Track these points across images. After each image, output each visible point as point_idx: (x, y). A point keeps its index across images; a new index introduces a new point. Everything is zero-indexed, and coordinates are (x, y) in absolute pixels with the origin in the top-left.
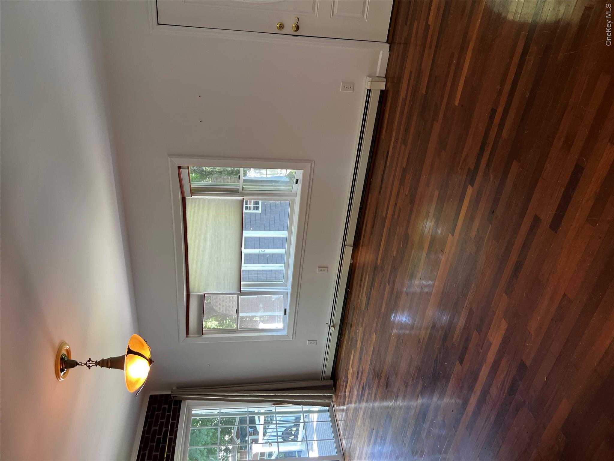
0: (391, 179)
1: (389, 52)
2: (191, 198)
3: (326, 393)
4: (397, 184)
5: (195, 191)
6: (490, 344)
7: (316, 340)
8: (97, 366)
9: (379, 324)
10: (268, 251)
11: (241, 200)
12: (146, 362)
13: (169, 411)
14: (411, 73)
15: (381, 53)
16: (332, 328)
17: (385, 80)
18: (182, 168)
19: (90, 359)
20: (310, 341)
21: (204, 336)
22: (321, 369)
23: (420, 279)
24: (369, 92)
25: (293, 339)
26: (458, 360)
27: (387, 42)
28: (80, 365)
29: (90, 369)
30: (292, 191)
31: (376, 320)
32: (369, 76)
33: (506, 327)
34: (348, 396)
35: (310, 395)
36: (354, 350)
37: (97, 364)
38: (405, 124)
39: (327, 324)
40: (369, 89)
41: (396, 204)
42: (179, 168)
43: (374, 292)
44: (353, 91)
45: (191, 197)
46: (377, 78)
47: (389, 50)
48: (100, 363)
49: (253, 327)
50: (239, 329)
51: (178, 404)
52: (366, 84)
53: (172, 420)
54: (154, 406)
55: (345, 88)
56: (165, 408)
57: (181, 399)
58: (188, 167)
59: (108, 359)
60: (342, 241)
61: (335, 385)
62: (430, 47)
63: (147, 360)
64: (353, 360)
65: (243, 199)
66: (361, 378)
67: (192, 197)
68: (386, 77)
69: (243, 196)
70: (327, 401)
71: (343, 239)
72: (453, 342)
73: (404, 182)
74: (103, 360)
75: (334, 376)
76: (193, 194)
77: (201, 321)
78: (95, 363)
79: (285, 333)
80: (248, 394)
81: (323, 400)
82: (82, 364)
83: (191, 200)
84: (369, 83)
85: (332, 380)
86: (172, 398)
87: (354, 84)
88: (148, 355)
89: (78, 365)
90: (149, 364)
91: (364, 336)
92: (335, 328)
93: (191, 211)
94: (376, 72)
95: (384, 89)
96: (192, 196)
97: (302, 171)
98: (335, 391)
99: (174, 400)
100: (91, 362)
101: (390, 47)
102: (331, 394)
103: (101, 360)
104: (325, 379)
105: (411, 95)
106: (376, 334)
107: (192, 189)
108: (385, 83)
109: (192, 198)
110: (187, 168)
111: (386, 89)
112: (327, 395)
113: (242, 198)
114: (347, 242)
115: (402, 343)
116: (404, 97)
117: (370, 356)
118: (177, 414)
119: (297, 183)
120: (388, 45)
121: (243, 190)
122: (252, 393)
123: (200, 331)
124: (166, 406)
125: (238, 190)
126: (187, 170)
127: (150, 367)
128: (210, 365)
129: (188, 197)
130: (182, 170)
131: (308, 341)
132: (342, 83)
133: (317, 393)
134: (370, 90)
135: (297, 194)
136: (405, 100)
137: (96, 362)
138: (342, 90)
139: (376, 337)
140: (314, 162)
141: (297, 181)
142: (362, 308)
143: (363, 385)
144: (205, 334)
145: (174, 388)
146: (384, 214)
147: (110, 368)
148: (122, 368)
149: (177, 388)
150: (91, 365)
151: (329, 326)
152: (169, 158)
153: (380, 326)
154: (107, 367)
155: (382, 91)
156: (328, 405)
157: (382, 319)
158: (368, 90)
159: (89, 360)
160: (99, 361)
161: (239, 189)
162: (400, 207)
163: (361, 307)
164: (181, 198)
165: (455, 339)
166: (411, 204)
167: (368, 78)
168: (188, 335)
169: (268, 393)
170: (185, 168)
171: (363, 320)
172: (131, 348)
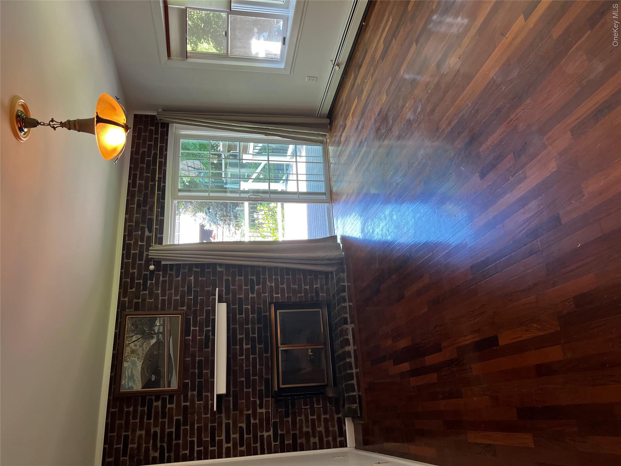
3: (321, 132)
6: (525, 178)
7: (317, 78)
8: (63, 127)
9: (393, 86)
12: (121, 130)
13: (157, 133)
16: (337, 68)
19: (52, 119)
20: (309, 78)
21: (189, 60)
22: (318, 107)
23: (459, 58)
25: (290, 73)
26: (479, 172)
28: (42, 125)
29: (55, 130)
31: (390, 79)
33: (554, 170)
34: (343, 142)
35: (304, 131)
36: (358, 100)
37: (62, 125)
39: (331, 61)
43: (395, 45)
48: (65, 124)
49: (245, 55)
50: (229, 56)
51: (166, 126)
53: (160, 143)
54: (140, 126)
56: (151, 130)
57: (168, 123)
59: (75, 121)
61: (331, 124)
63: (123, 127)
64: (355, 109)
66: (360, 132)
70: (321, 138)
72: (479, 151)
74: (69, 121)
75: (331, 115)
77: (184, 43)
78: (59, 124)
79: (282, 66)
80: (239, 124)
81: (316, 137)
82: (44, 124)
85: (329, 118)
86: (159, 120)
88: (122, 119)
89: (39, 125)
90: (125, 131)
91: (372, 90)
92: (339, 68)
98: (331, 129)
99: (161, 123)
100: (54, 123)
102: (326, 133)
103: (66, 121)
104: (321, 117)
106: (387, 95)
112: (321, 134)
115: (416, 121)
117: (375, 115)
118: (166, 137)
122: (244, 124)
123: (185, 54)
124: (153, 128)
127: (127, 133)
128: (197, 91)
131: (308, 77)
133: (312, 131)
137: (61, 123)
139: (387, 98)
142: (376, 57)
143: (362, 140)
144: (191, 57)
145: (160, 110)
147: (79, 131)
148: (93, 132)
149: (163, 111)
150: (55, 126)
151: (333, 64)
153: (394, 88)
154: (75, 130)
156: (321, 142)
157: (398, 81)
159: (52, 121)
160: (64, 122)
163: (375, 55)
165: (483, 149)
168: (170, 57)
169: (260, 126)
171: (374, 71)
172: (100, 116)
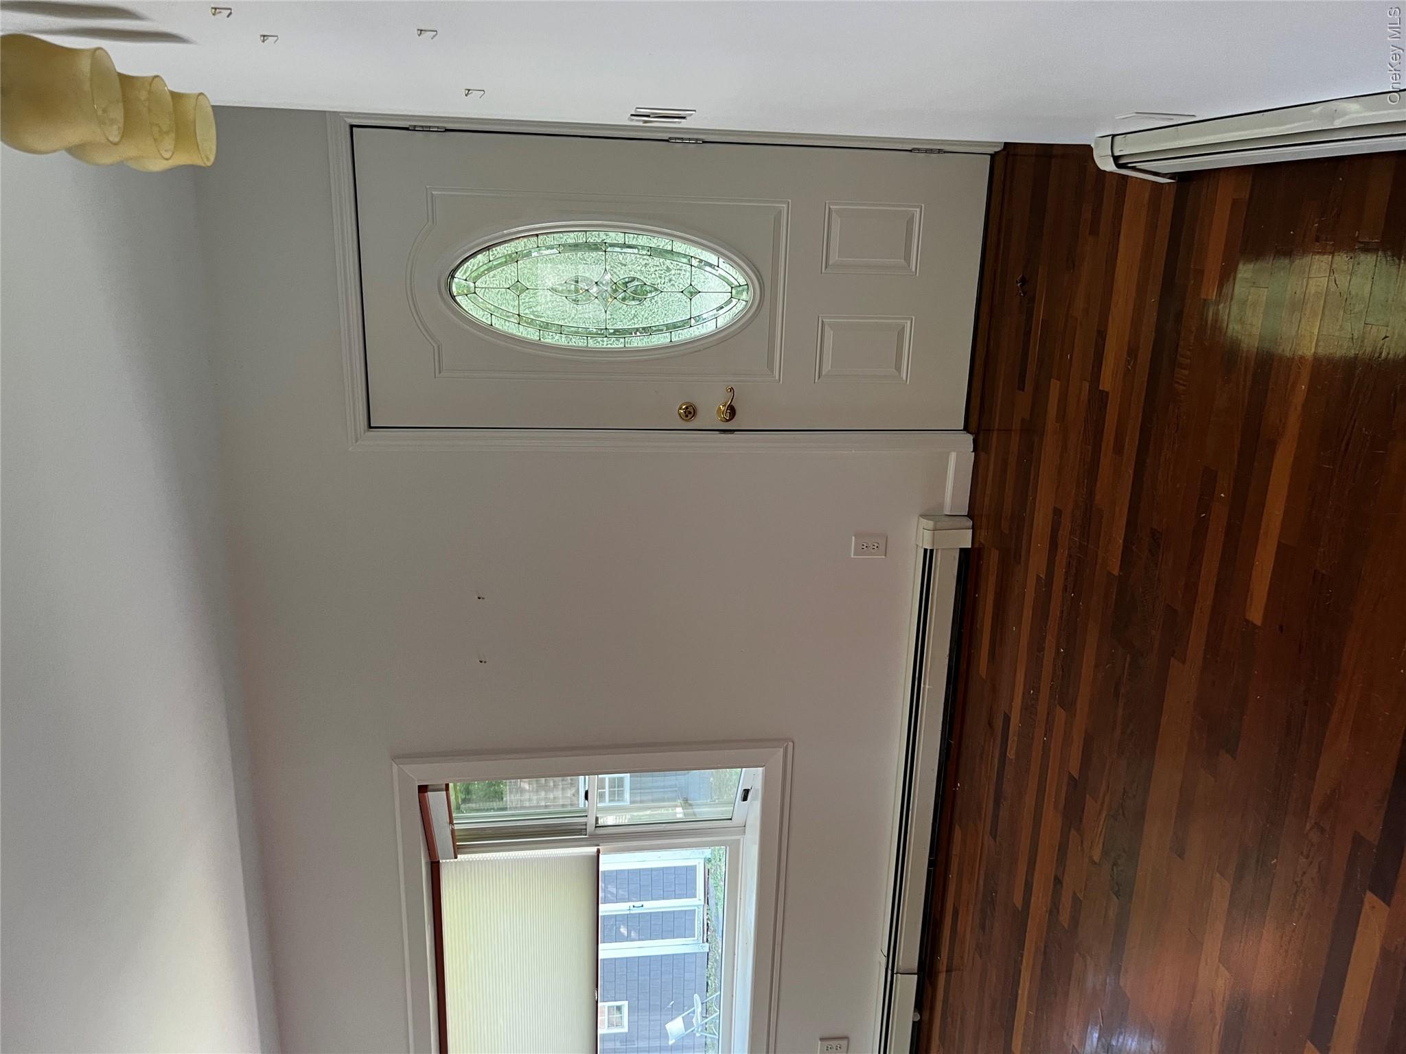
0: (1029, 800)
1: (973, 453)
2: (456, 862)
4: (1052, 820)
5: (465, 841)
10: (652, 906)
11: (592, 856)
14: (1057, 512)
15: (953, 456)
17: (970, 523)
18: (430, 788)
24: (929, 556)
27: (966, 428)
30: (731, 819)
32: (924, 516)
38: (1058, 650)
40: (929, 548)
41: (1058, 881)
42: (423, 789)
44: (885, 556)
45: (456, 860)
46: (947, 519)
47: (972, 450)
52: (920, 536)
55: (863, 548)
58: (447, 786)
60: (884, 960)
62: (1119, 449)
65: (598, 851)
67: (456, 858)
68: (970, 515)
69: (596, 843)
71: (886, 954)
73: (1081, 821)
76: (460, 850)
83: (453, 867)
84: (928, 534)
87: (887, 537)
93: (453, 898)
94: (941, 506)
95: (970, 547)
96: (459, 856)
97: (761, 769)
101: (975, 441)
105: (1066, 572)
107: (457, 834)
108: (970, 531)
109: (458, 861)
110: (444, 787)
111: (976, 546)
113: (594, 849)
114: (900, 964)
116: (1043, 576)
119: (745, 799)
120: (970, 438)
121: (596, 827)
125: (584, 827)
126: (445, 792)
129: (448, 861)
130: (430, 795)
132: (855, 536)
134: (932, 551)
135: (745, 826)
136: (1046, 584)
138: (854, 555)
140: (791, 744)
141: (746, 794)
146: (1018, 901)
152: (395, 767)
155: (963, 551)
158: (926, 550)
161: (586, 825)
162: (1074, 893)
164: (426, 863)
166: (1117, 894)
167: (923, 521)
170: (440, 787)
